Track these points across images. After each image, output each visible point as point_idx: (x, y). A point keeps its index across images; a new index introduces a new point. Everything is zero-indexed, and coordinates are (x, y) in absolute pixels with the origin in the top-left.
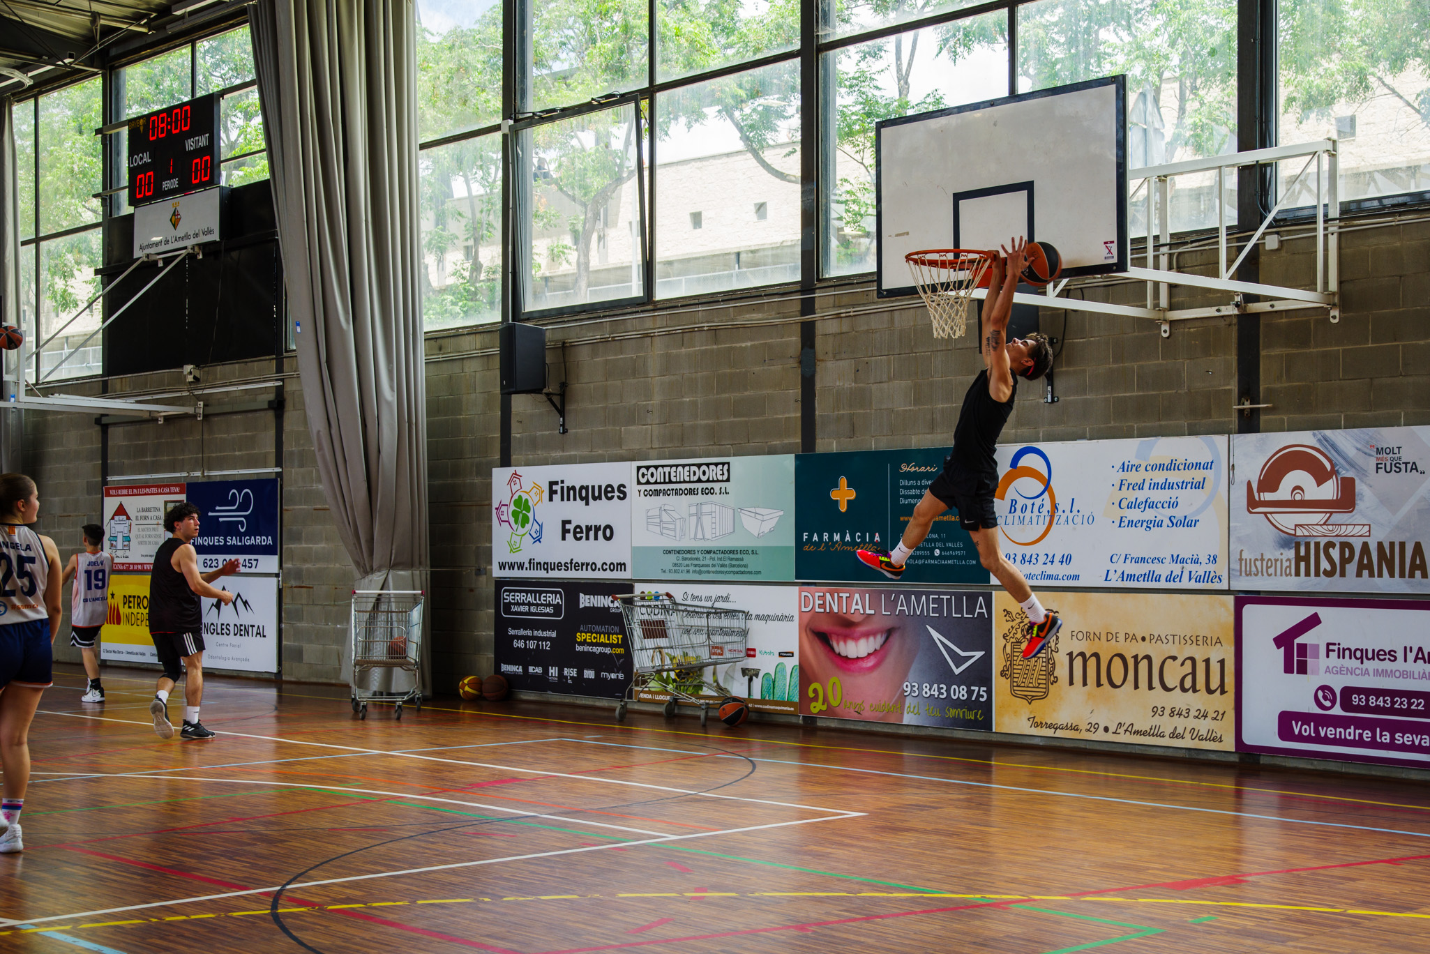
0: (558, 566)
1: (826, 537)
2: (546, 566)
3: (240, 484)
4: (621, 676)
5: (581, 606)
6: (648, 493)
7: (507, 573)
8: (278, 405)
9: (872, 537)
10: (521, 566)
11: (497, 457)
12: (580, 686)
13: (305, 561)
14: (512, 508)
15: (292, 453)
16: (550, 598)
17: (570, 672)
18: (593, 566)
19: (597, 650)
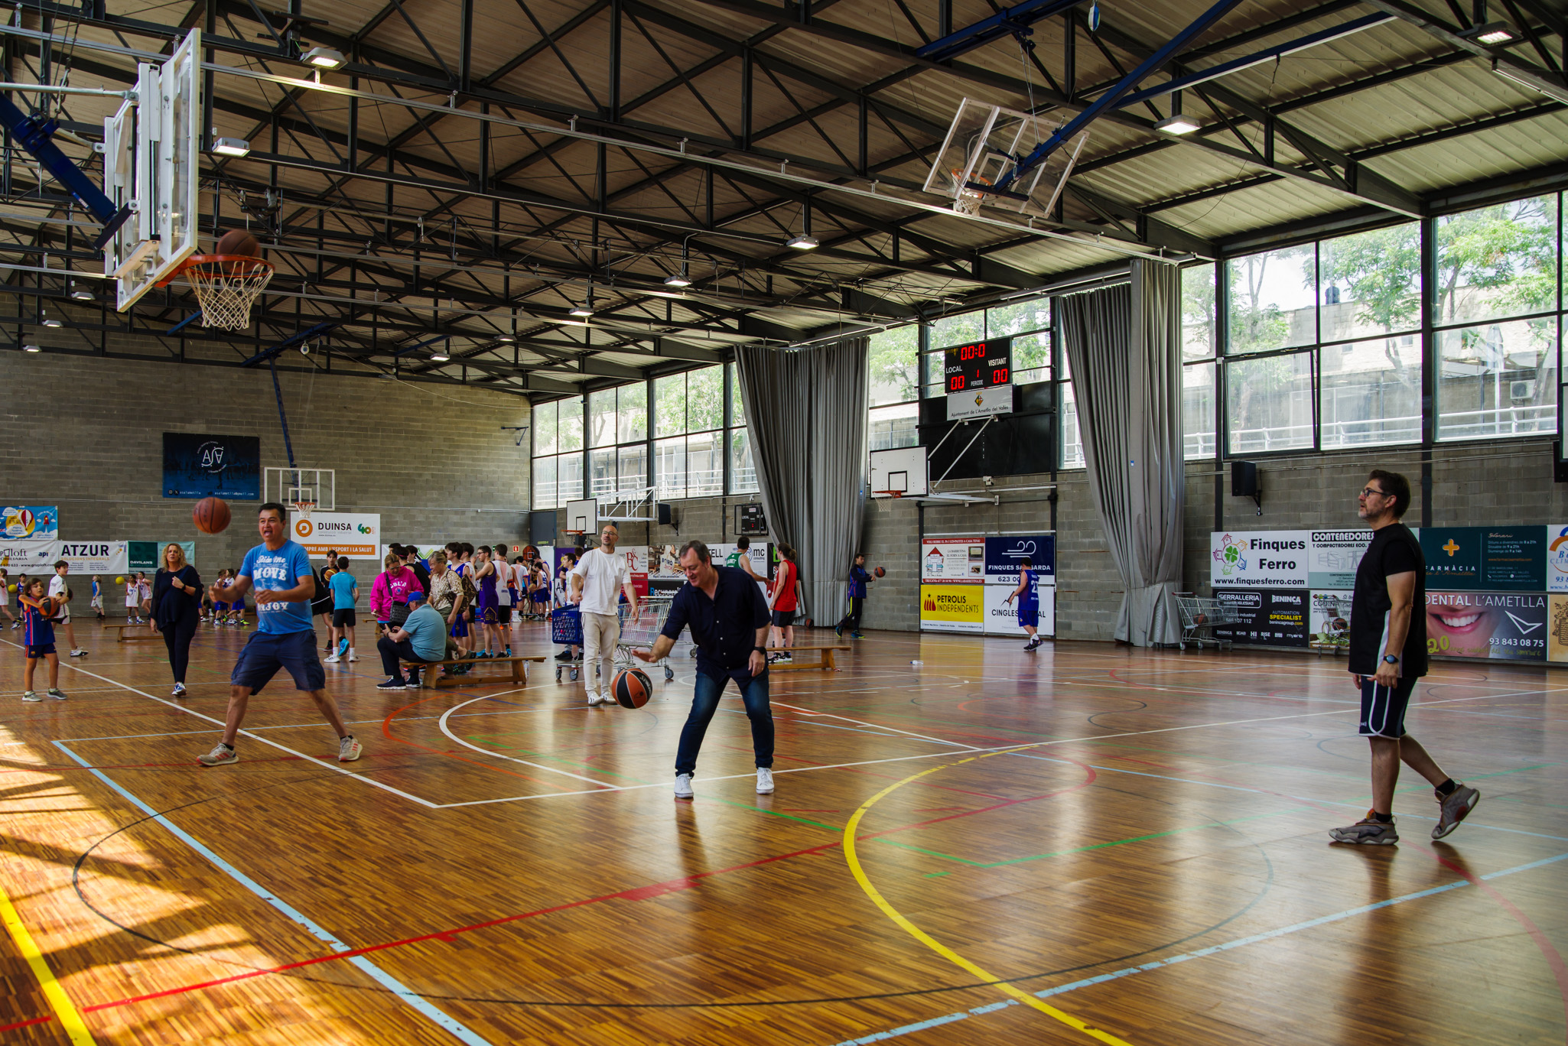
0: (1258, 582)
1: (1439, 568)
2: (1249, 582)
3: (1026, 539)
4: (1301, 636)
5: (1273, 601)
6: (1318, 546)
7: (1221, 585)
8: (1053, 498)
9: (1470, 568)
10: (1231, 582)
11: (1213, 526)
12: (1272, 641)
13: (1073, 578)
14: (1225, 552)
15: (1063, 523)
16: (1251, 597)
17: (1265, 634)
18: (1282, 582)
19: (1284, 623)
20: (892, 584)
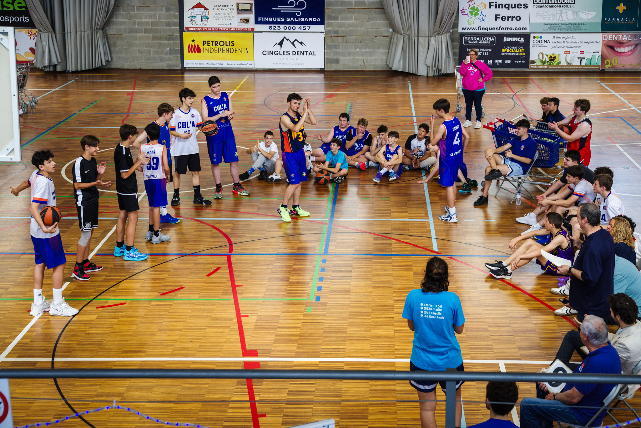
0: (493, 29)
1: (614, 20)
2: (487, 29)
4: (523, 62)
5: (504, 41)
6: (538, 7)
7: (466, 31)
9: (632, 19)
10: (474, 29)
12: (503, 65)
13: (340, 27)
16: (488, 39)
17: (498, 62)
18: (511, 29)
19: (512, 54)
20: (146, 31)
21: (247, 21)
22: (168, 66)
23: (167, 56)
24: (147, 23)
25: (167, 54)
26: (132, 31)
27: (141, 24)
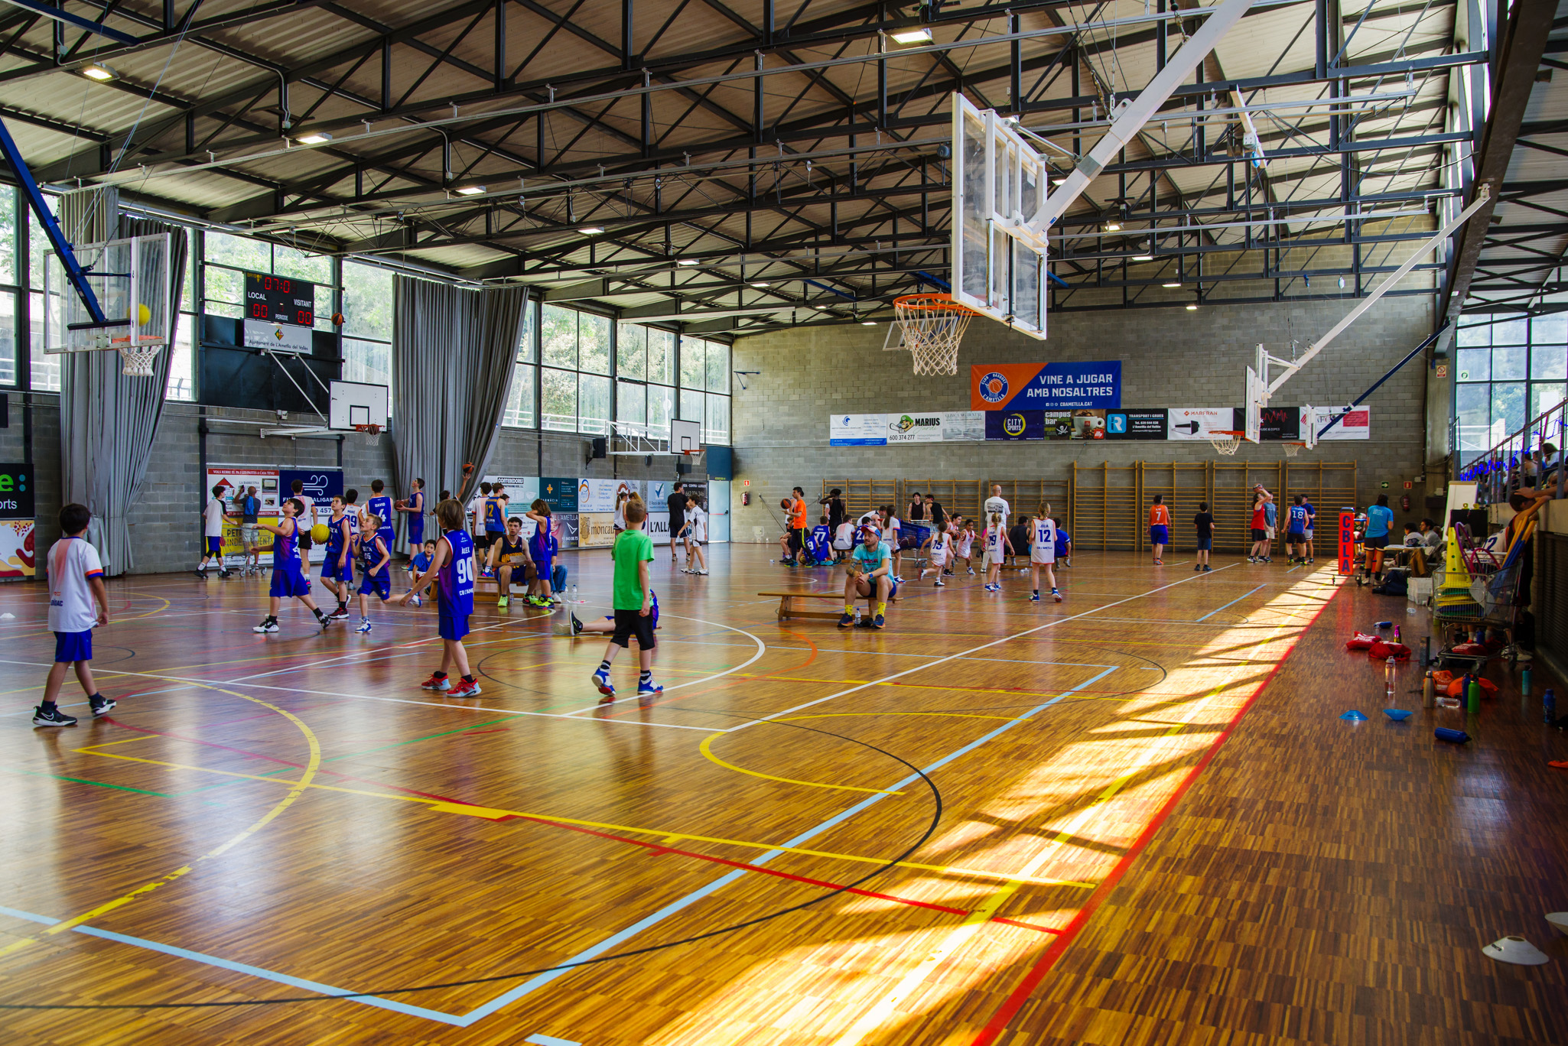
3: (319, 473)
8: (340, 438)
15: (347, 461)
20: (164, 518)
21: (272, 502)
22: (188, 566)
23: (186, 553)
24: (164, 508)
25: (186, 549)
26: (147, 519)
27: (157, 508)
